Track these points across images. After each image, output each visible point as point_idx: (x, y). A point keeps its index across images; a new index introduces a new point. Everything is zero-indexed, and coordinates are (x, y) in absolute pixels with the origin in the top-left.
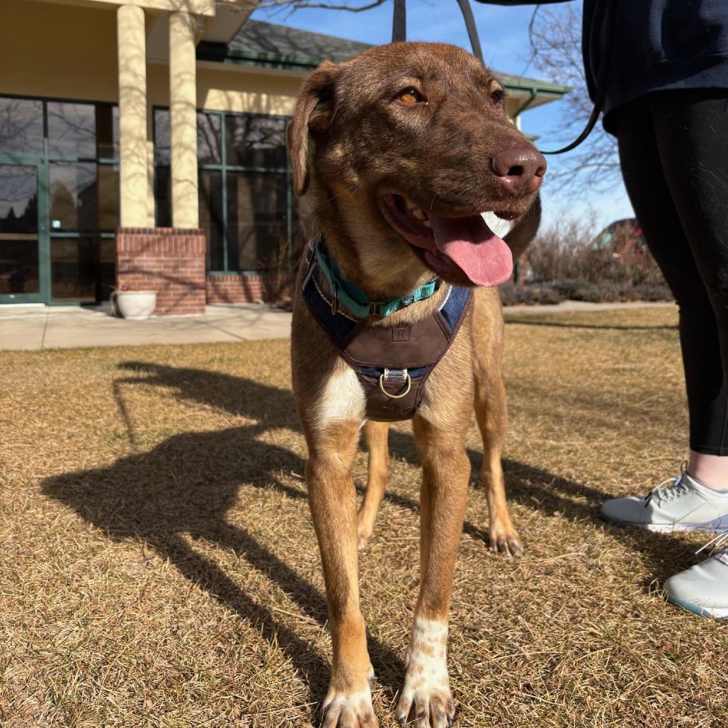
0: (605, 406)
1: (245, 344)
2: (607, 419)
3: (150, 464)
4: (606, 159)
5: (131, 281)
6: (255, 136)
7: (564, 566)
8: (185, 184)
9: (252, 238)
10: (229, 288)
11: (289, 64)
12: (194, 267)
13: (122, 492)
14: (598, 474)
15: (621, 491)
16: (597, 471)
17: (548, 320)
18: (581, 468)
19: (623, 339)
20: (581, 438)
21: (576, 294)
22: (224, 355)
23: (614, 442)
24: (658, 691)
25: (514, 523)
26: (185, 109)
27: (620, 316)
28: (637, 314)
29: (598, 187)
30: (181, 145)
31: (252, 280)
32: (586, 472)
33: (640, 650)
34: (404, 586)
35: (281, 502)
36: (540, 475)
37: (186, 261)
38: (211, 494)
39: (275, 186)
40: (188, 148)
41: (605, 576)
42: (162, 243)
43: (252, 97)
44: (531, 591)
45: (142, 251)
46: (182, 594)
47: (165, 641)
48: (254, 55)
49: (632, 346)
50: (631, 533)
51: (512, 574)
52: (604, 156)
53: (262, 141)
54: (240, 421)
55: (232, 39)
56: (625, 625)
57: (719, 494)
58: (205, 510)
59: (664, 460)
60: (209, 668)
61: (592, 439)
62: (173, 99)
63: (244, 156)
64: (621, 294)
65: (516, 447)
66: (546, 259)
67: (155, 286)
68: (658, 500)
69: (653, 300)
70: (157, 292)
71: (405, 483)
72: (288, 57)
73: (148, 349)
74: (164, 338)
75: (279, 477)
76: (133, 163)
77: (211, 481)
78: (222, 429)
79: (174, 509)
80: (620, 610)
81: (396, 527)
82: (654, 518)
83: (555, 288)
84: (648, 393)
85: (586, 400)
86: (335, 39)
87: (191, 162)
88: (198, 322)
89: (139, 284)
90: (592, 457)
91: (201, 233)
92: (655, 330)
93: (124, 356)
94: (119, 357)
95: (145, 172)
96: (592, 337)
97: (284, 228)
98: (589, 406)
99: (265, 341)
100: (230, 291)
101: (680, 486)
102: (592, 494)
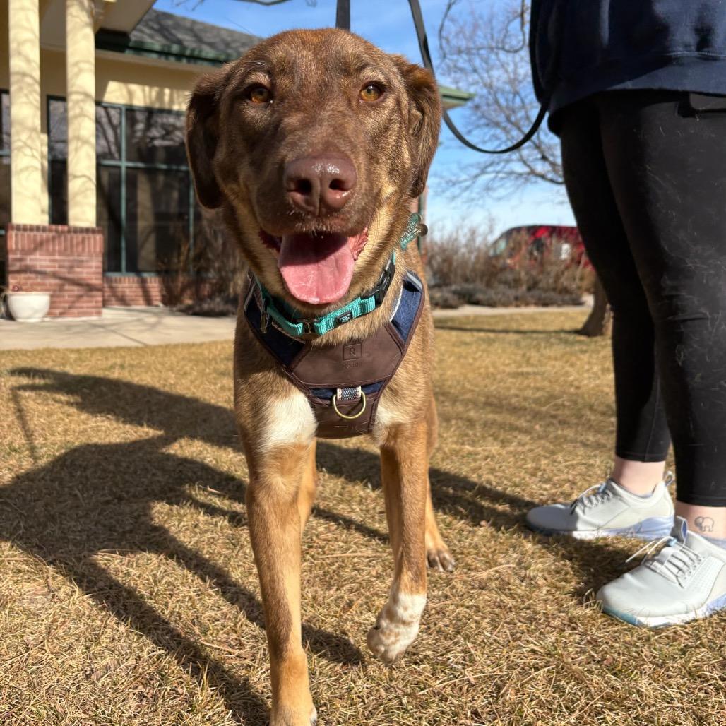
0: (515, 410)
1: (145, 350)
2: (518, 423)
3: (52, 481)
4: (504, 167)
5: (23, 281)
6: (155, 132)
7: (497, 579)
8: (84, 179)
9: (152, 239)
10: (127, 290)
11: (193, 58)
12: (91, 267)
13: (21, 514)
14: (517, 480)
15: (541, 497)
16: (516, 477)
17: (450, 324)
18: (500, 474)
19: (523, 343)
20: (495, 443)
21: (474, 299)
22: (125, 362)
23: (527, 447)
24: (606, 711)
25: (442, 534)
26: (83, 101)
27: (517, 320)
28: (532, 318)
29: (496, 194)
30: (78, 138)
31: (151, 282)
32: (506, 478)
33: (583, 666)
34: (337, 609)
35: (198, 521)
36: (462, 483)
37: (82, 261)
38: (120, 514)
39: (176, 185)
40: (86, 142)
41: (539, 587)
42: (57, 242)
43: (155, 91)
44: (468, 607)
45: (35, 249)
46: (95, 630)
47: (78, 687)
48: (157, 47)
49: (532, 350)
50: (557, 541)
51: (447, 590)
52: (502, 164)
53: (163, 138)
54: (147, 433)
55: (134, 29)
56: (564, 640)
57: (642, 500)
58: (115, 531)
59: (577, 464)
60: (130, 717)
61: (506, 444)
62: (70, 89)
63: (144, 153)
64: (516, 299)
65: (434, 454)
66: (446, 265)
67: (48, 287)
68: (582, 507)
69: (546, 304)
70: (51, 293)
71: (327, 494)
72: (193, 50)
73: (43, 354)
74: (60, 342)
75: (193, 493)
76: (25, 155)
77: (120, 499)
78: (128, 441)
79: (80, 532)
80: (556, 623)
81: (322, 543)
82: (580, 525)
83: (455, 293)
84: (552, 397)
85: (495, 404)
86: (241, 35)
87: (88, 156)
88: (95, 326)
89: (32, 285)
90: (509, 463)
91: (99, 232)
92: (553, 334)
93: (17, 361)
94: (12, 363)
95: (39, 166)
96: (494, 341)
97: (186, 228)
98: (498, 410)
99: (167, 346)
100: (127, 294)
101: (604, 493)
102: (514, 501)
